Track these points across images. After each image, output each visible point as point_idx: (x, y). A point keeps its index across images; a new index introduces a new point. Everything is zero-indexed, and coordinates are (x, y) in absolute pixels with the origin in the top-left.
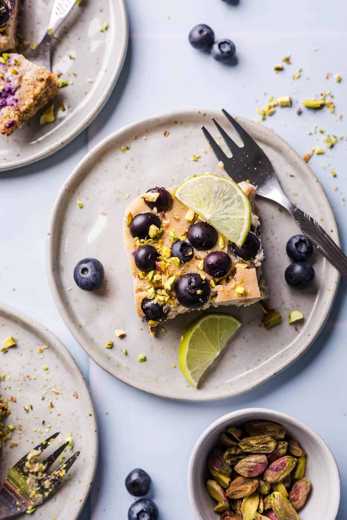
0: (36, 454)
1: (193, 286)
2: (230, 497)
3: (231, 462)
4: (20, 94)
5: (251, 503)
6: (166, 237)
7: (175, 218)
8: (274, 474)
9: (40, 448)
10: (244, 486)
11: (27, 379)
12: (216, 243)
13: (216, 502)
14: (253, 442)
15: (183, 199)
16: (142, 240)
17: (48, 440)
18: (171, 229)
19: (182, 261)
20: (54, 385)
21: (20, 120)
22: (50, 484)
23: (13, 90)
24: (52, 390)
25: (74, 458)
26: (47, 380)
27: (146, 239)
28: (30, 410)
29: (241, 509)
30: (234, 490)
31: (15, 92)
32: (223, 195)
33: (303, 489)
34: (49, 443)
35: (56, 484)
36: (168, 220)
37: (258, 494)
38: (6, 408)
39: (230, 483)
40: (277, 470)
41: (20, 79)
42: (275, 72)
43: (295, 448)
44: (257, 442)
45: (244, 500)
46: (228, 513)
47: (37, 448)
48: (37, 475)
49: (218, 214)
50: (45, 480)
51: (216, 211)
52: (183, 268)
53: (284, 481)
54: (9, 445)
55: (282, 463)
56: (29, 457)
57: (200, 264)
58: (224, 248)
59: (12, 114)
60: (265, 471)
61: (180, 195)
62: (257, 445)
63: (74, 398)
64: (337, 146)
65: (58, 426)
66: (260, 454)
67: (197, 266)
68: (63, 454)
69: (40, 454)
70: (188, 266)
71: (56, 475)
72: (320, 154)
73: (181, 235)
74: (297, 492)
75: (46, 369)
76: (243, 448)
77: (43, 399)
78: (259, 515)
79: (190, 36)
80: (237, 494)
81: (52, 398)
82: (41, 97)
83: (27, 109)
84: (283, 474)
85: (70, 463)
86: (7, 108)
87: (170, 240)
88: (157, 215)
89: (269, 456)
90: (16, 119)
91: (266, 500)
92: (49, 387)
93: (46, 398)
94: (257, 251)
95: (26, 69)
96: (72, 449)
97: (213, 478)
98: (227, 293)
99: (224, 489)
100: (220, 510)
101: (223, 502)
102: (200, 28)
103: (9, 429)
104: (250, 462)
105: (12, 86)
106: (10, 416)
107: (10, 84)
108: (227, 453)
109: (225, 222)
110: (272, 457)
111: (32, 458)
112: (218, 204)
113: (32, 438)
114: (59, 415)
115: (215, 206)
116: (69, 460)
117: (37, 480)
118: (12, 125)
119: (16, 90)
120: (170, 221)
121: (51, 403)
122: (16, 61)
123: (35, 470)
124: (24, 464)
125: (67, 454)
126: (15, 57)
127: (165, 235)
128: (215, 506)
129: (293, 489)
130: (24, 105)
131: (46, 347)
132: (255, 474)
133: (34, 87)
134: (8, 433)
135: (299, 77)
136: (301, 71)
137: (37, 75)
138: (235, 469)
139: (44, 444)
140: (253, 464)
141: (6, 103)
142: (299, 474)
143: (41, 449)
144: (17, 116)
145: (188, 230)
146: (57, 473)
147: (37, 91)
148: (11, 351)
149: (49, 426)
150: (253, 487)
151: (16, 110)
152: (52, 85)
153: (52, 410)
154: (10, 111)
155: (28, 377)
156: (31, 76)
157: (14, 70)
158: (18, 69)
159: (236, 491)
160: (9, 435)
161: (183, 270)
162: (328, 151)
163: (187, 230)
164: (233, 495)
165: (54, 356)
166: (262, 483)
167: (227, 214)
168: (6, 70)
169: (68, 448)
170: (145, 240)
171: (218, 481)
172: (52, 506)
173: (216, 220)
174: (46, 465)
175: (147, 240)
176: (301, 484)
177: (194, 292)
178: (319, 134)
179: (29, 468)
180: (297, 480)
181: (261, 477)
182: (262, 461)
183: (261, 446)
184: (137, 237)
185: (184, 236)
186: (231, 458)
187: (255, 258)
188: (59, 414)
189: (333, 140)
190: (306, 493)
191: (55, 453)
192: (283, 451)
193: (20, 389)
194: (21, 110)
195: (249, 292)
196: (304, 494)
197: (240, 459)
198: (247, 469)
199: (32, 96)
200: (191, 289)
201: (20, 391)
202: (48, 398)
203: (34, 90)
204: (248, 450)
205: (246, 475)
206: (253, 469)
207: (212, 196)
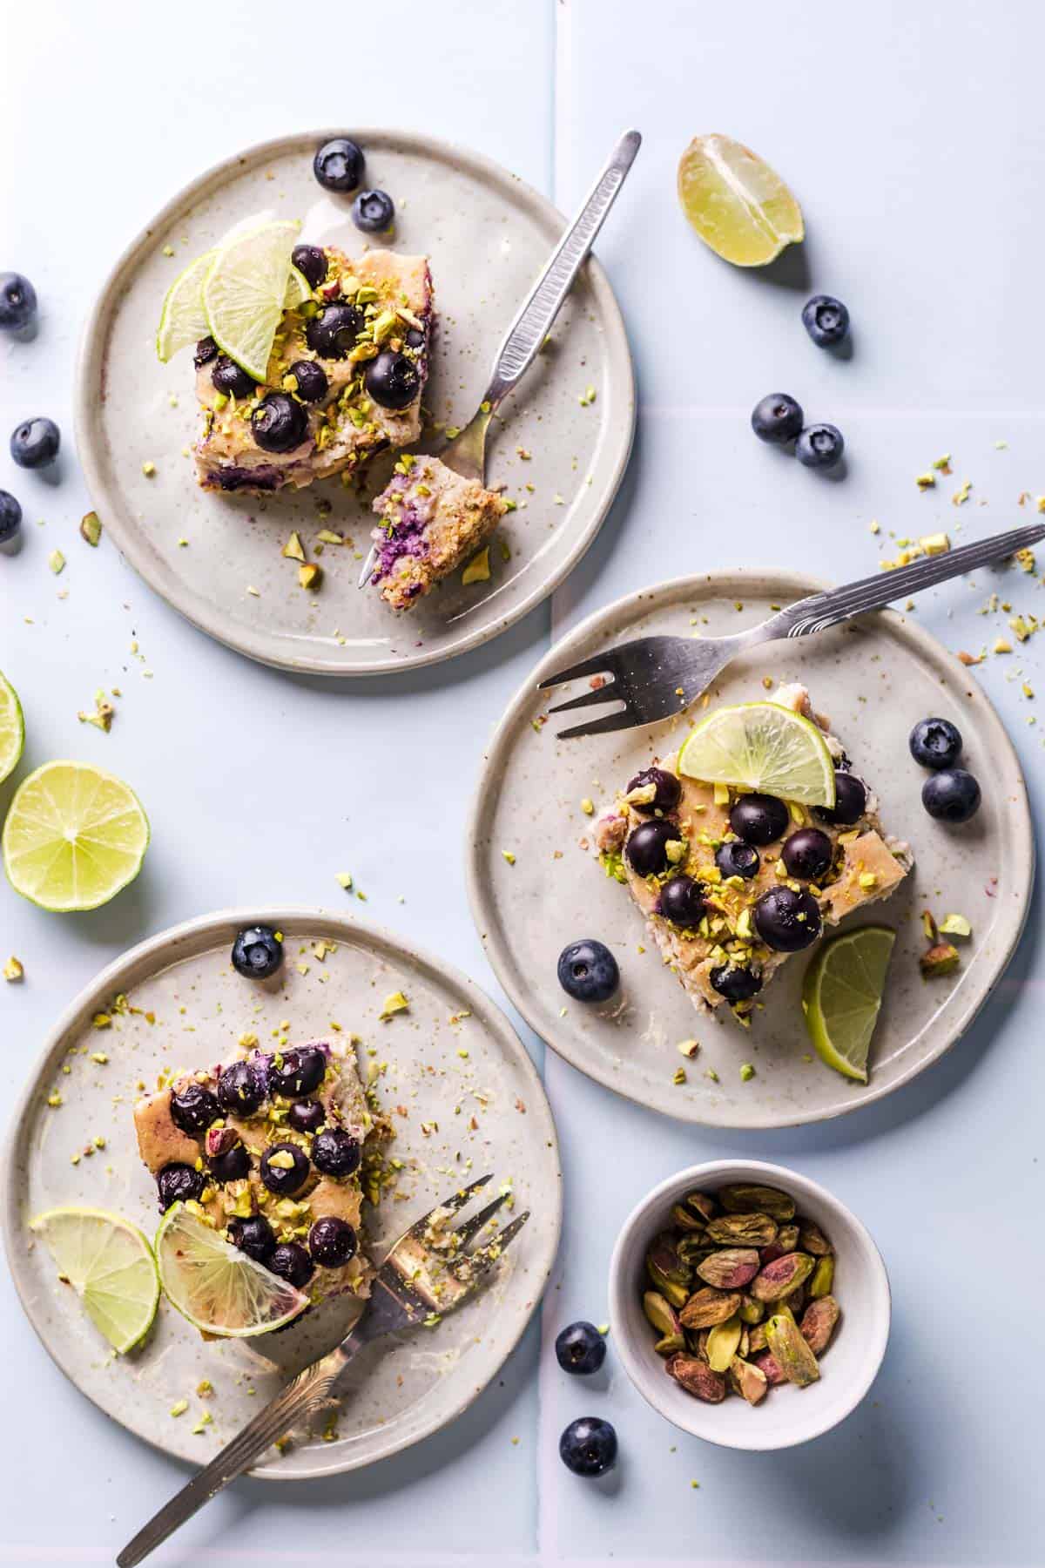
0: (447, 1215)
1: (787, 912)
2: (686, 1324)
3: (691, 1259)
4: (431, 532)
5: (726, 1339)
6: (699, 852)
7: (696, 811)
8: (770, 1286)
9: (453, 1204)
10: (712, 1306)
11: (427, 1074)
12: (789, 820)
13: (660, 1335)
14: (735, 1228)
16: (661, 875)
17: (470, 1189)
18: (700, 833)
19: (746, 878)
20: (479, 1085)
21: (430, 582)
22: (470, 1272)
23: (420, 525)
24: (476, 1095)
25: (517, 1225)
26: (466, 1077)
27: (666, 868)
28: (433, 1131)
29: (707, 1348)
30: (695, 1312)
31: (422, 529)
33: (826, 1315)
34: (471, 1194)
35: (481, 1272)
36: (687, 820)
37: (739, 1322)
38: (389, 1126)
39: (687, 1298)
40: (776, 1277)
41: (434, 506)
42: (919, 489)
43: (813, 1237)
44: (743, 1228)
45: (712, 1332)
46: (680, 1353)
47: (447, 1204)
48: (446, 1256)
50: (461, 1264)
51: (763, 767)
52: (752, 889)
53: (789, 1299)
54: (392, 1197)
55: (787, 1265)
56: (433, 1220)
57: (780, 867)
58: (806, 821)
59: (417, 571)
60: (754, 1279)
61: (687, 766)
62: (743, 1234)
63: (518, 1112)
64: (1035, 638)
65: (486, 1164)
66: (746, 1247)
67: (776, 874)
68: (494, 1219)
69: (453, 1215)
70: (761, 881)
71: (483, 1256)
72: (1001, 652)
73: (722, 836)
74: (813, 1323)
75: (465, 1055)
76: (716, 1237)
77: (458, 1112)
78: (740, 1360)
79: (756, 418)
80: (699, 1320)
81: (476, 1112)
82: (470, 539)
83: (445, 562)
84: (788, 1285)
85: (509, 1233)
86: (407, 558)
87: (708, 853)
88: (665, 820)
89: (763, 1252)
90: (423, 580)
91: (753, 1333)
92: (470, 1089)
93: (465, 1111)
94: (864, 797)
95: (445, 485)
96: (511, 1209)
97: (655, 1289)
98: (848, 895)
99: (676, 1311)
100: (667, 1348)
101: (674, 1334)
102: (775, 403)
103: (394, 1166)
104: (726, 1259)
105: (418, 518)
106: (396, 1143)
107: (415, 515)
108: (683, 1243)
109: (790, 778)
110: (768, 1255)
111: (439, 1222)
113: (437, 1185)
114: (488, 1143)
116: (509, 1227)
117: (445, 1263)
118: (416, 591)
119: (425, 525)
120: (692, 820)
121: (473, 1121)
122: (427, 471)
123: (444, 1244)
124: (423, 1232)
125: (502, 1219)
126: (426, 462)
127: (695, 848)
128: (658, 1341)
129: (806, 1316)
130: (441, 554)
131: (467, 1013)
132: (735, 1284)
133: (460, 521)
134: (391, 1174)
135: (966, 499)
136: (969, 488)
137: (465, 498)
138: (698, 1272)
139: (463, 1195)
140: (731, 1264)
141: (405, 549)
142: (820, 1288)
143: (456, 1205)
144: (425, 575)
145: (731, 819)
146: (483, 1252)
147: (466, 528)
148: (399, 1022)
149: (468, 1163)
150: (729, 1307)
151: (425, 565)
152: (491, 514)
153: (474, 1133)
154: (413, 565)
155: (430, 1069)
156: (455, 500)
157: (424, 488)
158: (429, 484)
159: (699, 1314)
160: (392, 1179)
161: (754, 892)
162: (1019, 648)
163: (729, 822)
164: (691, 1321)
165: (480, 1030)
166: (748, 1302)
168: (408, 488)
169: (505, 1206)
170: (666, 873)
171: (666, 1296)
172: (472, 1317)
173: (771, 782)
174: (464, 1235)
175: (670, 871)
176: (820, 1307)
177: (793, 922)
178: (1001, 612)
179: (432, 1241)
180: (814, 1299)
181: (746, 1289)
182: (750, 1260)
183: (751, 1234)
184: (649, 872)
185: (729, 834)
186: (690, 1252)
187: (865, 814)
188: (488, 1140)
189: (1029, 625)
190: (829, 1323)
191: (481, 1214)
192: (789, 1244)
193: (414, 1092)
194: (435, 565)
195: (884, 876)
196: (825, 1327)
197: (708, 1255)
198: (721, 1273)
199: (456, 538)
200: (785, 919)
201: (414, 1096)
202: (467, 1111)
203: (460, 527)
204: (724, 1242)
205: (718, 1285)
206: (731, 1274)
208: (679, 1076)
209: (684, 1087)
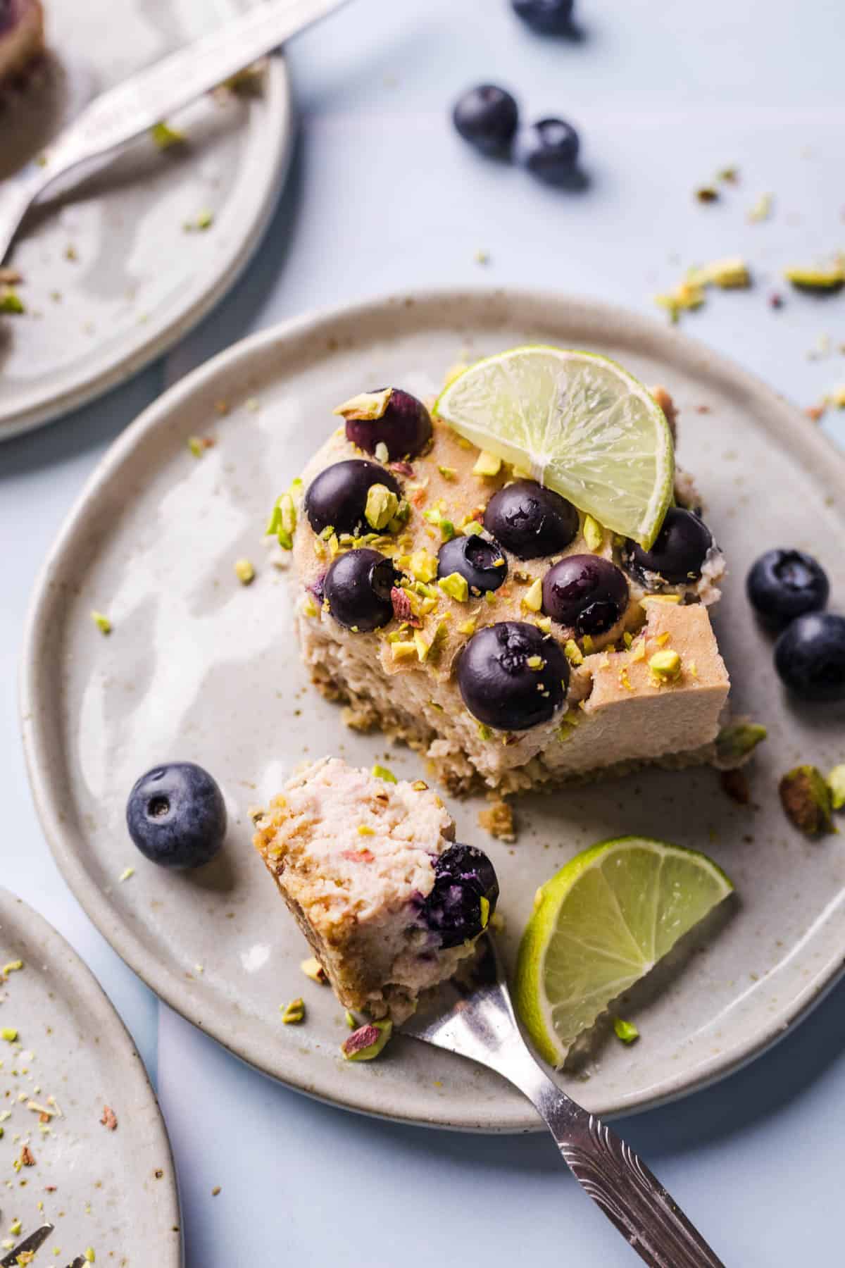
1: (515, 648)
6: (420, 527)
7: (443, 473)
12: (575, 536)
15: (462, 418)
16: (345, 537)
18: (435, 504)
19: (474, 589)
20: (36, 1089)
24: (31, 1105)
26: (15, 1074)
27: (356, 530)
32: (587, 398)
36: (422, 481)
49: (574, 450)
51: (565, 442)
52: (477, 611)
57: (532, 595)
58: (599, 549)
61: (452, 405)
63: (103, 1130)
67: (523, 602)
70: (493, 604)
73: (463, 521)
75: (13, 1037)
81: (30, 1135)
87: (433, 537)
88: (387, 468)
92: (22, 1095)
93: (10, 1136)
94: (706, 550)
98: (624, 675)
109: (598, 470)
112: (573, 421)
114: (51, 1190)
115: (563, 428)
120: (429, 483)
121: (26, 1152)
127: (415, 524)
131: (16, 965)
145: (487, 505)
153: (27, 1173)
161: (479, 617)
163: (482, 508)
165: (40, 992)
167: (601, 448)
170: (353, 538)
173: (567, 466)
175: (359, 537)
177: (519, 663)
184: (328, 527)
185: (475, 523)
187: (699, 575)
188: (53, 1186)
195: (692, 672)
200: (508, 656)
202: (15, 1136)
207: (551, 402)
208: (294, 1010)
209: (298, 1032)
